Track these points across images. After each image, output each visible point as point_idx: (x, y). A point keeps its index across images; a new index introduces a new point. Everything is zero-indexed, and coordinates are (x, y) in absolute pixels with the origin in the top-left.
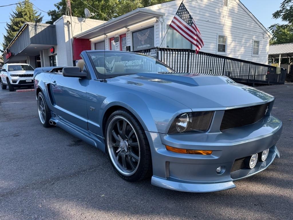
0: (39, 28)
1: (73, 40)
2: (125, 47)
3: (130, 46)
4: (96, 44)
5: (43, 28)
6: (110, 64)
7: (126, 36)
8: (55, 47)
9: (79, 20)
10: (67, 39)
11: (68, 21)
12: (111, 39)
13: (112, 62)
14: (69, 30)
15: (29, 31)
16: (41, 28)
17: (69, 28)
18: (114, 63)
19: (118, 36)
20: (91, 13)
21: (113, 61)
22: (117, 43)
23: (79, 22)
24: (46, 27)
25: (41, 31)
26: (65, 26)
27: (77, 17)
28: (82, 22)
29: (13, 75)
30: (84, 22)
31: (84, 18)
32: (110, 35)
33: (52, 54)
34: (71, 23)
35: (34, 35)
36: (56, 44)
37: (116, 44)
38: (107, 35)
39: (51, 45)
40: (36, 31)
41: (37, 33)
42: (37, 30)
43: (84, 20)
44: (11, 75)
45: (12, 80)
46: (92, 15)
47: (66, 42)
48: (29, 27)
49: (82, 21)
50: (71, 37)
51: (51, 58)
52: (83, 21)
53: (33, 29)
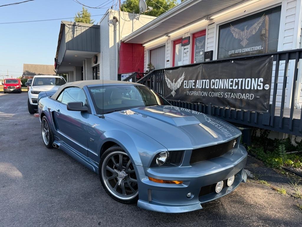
0: (79, 29)
1: (120, 44)
2: (201, 53)
3: (212, 52)
4: (151, 51)
5: (84, 30)
6: (175, 82)
7: (205, 35)
8: (98, 55)
9: (130, 16)
10: (111, 44)
11: (114, 18)
12: (176, 42)
13: (179, 80)
14: (115, 31)
15: (66, 34)
16: (80, 29)
17: (115, 27)
18: (182, 81)
19: (189, 35)
20: (148, 6)
21: (180, 78)
22: (186, 47)
23: (130, 20)
24: (88, 28)
25: (81, 33)
26: (111, 25)
27: (128, 13)
28: (135, 20)
29: (35, 91)
30: (138, 19)
31: (138, 14)
32: (175, 35)
33: (95, 65)
34: (118, 19)
35: (71, 39)
36: (99, 52)
37: (185, 49)
38: (169, 36)
39: (93, 52)
40: (73, 34)
41: (75, 36)
42: (75, 32)
43: (138, 16)
44: (32, 92)
45: (32, 99)
46: (148, 9)
47: (110, 47)
48: (66, 28)
49: (134, 18)
50: (118, 41)
51: (95, 70)
52: (136, 17)
53: (71, 30)
